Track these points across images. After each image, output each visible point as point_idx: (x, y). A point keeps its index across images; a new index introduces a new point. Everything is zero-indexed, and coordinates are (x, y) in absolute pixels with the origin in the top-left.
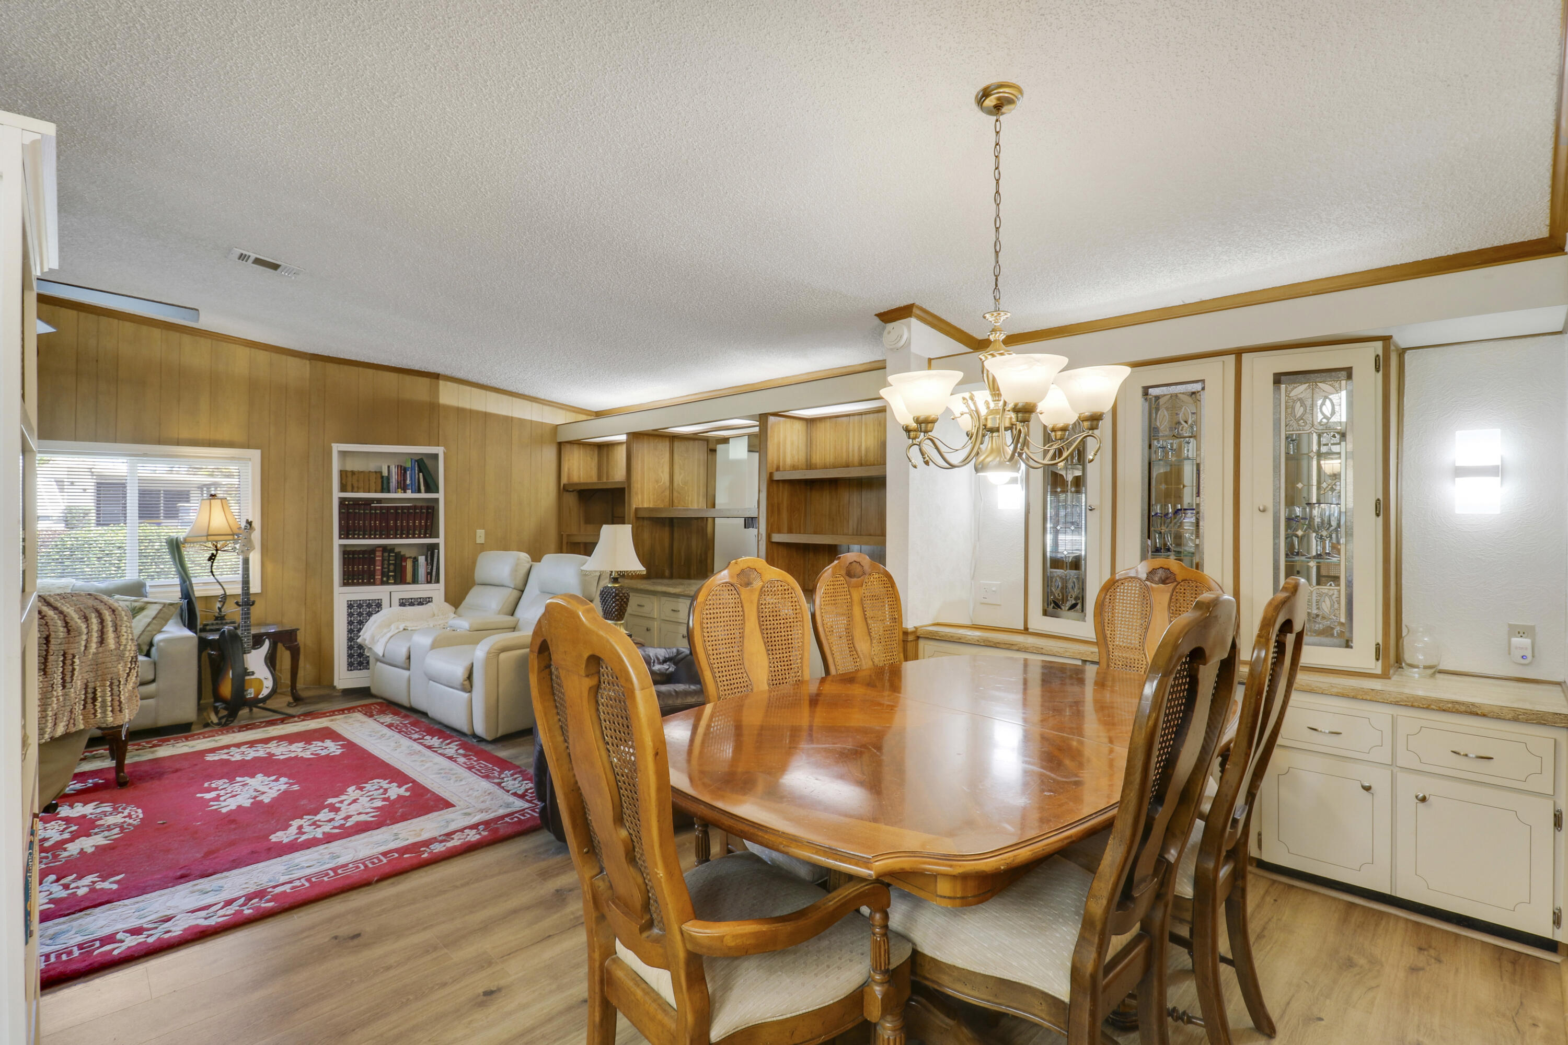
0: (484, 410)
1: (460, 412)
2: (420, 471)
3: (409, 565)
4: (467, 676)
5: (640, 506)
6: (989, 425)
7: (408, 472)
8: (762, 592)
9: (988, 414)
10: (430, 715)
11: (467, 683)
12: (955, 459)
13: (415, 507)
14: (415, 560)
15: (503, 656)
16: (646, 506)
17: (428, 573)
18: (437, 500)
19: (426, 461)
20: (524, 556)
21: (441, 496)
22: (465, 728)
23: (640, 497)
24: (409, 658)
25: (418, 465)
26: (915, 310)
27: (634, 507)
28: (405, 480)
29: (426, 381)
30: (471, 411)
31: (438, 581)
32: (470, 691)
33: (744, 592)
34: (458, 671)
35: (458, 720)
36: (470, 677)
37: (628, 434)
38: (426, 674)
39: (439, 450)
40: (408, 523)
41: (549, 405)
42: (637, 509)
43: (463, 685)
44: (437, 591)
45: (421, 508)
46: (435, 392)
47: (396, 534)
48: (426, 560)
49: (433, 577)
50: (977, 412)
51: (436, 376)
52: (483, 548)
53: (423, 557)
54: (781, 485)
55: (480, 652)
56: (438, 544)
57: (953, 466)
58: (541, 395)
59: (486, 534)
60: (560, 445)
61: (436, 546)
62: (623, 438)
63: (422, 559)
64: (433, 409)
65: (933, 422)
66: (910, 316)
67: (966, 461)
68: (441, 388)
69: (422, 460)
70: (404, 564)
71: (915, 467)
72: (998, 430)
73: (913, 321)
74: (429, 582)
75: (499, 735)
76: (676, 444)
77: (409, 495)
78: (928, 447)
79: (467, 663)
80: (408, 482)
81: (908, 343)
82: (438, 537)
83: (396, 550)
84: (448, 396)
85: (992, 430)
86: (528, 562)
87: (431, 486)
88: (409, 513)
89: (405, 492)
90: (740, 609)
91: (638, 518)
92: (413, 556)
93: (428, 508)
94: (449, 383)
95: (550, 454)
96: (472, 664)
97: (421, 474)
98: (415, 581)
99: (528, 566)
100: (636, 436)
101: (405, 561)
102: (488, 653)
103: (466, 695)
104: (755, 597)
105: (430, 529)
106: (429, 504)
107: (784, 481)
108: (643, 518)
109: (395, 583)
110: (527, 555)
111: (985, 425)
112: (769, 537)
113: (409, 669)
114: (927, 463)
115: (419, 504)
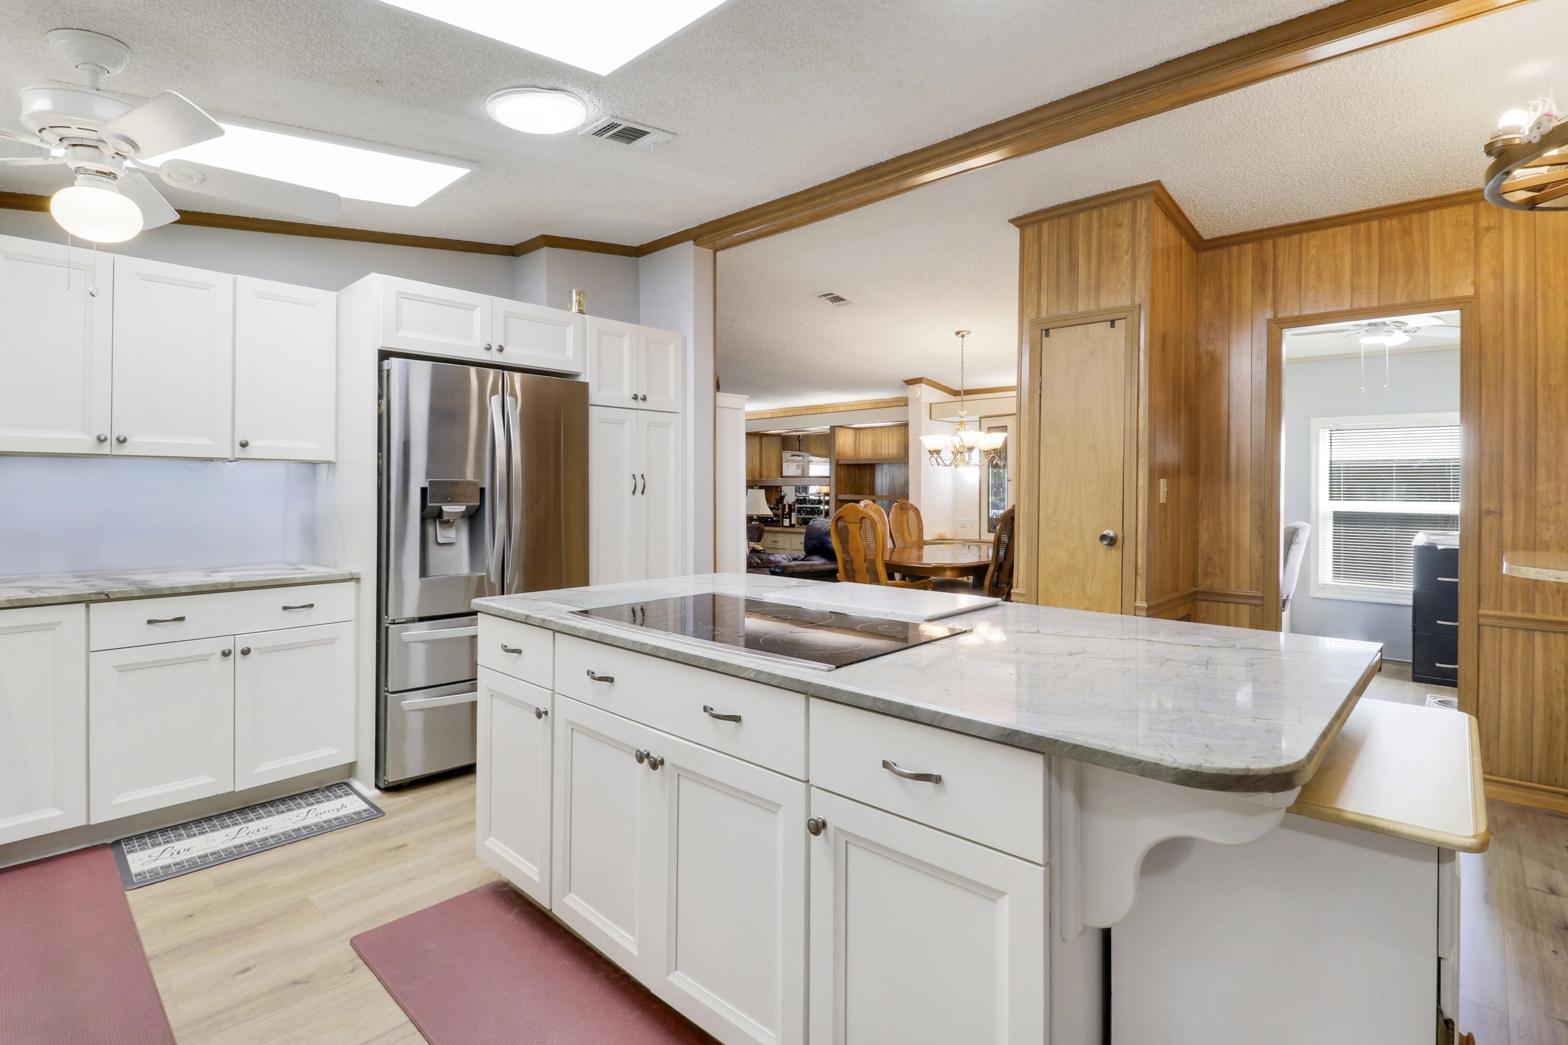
6: (960, 451)
9: (960, 447)
12: (947, 463)
26: (924, 380)
50: (955, 447)
54: (842, 467)
57: (946, 465)
65: (941, 451)
66: (921, 383)
67: (951, 464)
71: (933, 465)
72: (962, 453)
73: (923, 385)
76: (764, 439)
78: (939, 459)
81: (920, 397)
85: (961, 453)
107: (844, 465)
111: (958, 451)
112: (836, 496)
114: (938, 465)
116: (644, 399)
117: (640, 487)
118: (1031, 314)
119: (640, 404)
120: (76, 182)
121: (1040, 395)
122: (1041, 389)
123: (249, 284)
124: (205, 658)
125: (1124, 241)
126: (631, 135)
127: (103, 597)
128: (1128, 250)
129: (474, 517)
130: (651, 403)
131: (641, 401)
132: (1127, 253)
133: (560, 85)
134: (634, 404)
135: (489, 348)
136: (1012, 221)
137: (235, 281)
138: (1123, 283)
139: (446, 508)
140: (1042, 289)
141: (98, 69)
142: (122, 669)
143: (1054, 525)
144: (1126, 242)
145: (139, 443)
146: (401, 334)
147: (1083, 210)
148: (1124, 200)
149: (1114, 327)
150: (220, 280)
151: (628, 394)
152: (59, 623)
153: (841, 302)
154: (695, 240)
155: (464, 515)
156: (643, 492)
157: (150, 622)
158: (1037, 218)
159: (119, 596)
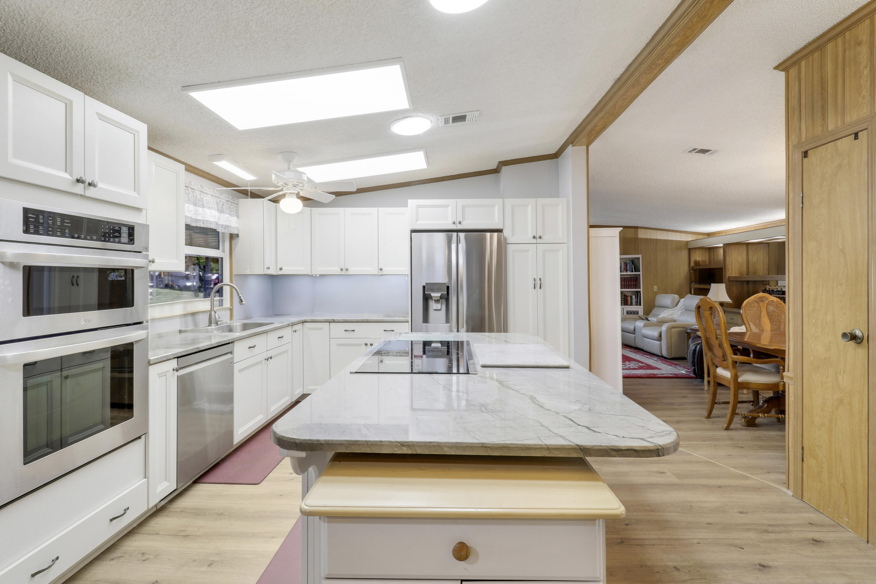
0: (656, 238)
1: (647, 240)
2: (633, 264)
3: (629, 298)
4: (659, 335)
5: (731, 276)
7: (628, 265)
8: (768, 304)
10: (644, 349)
11: (659, 338)
13: (631, 278)
14: (631, 297)
15: (673, 330)
16: (733, 275)
17: (636, 302)
18: (640, 274)
19: (634, 260)
20: (676, 296)
21: (641, 273)
22: (659, 354)
23: (730, 272)
24: (635, 330)
25: (632, 262)
27: (728, 276)
28: (627, 268)
29: (633, 230)
30: (651, 239)
31: (640, 305)
32: (661, 341)
33: (761, 304)
34: (656, 334)
35: (656, 351)
36: (660, 336)
37: (724, 244)
38: (642, 335)
39: (640, 256)
40: (629, 283)
41: (684, 233)
42: (729, 277)
43: (658, 338)
44: (640, 309)
45: (634, 278)
46: (637, 234)
47: (625, 287)
48: (635, 297)
49: (638, 303)
51: (637, 228)
52: (656, 293)
53: (634, 296)
55: (664, 328)
56: (640, 291)
58: (681, 229)
59: (658, 288)
60: (690, 250)
61: (640, 292)
62: (722, 245)
63: (634, 297)
64: (636, 240)
68: (639, 232)
69: (633, 260)
70: (627, 298)
74: (637, 305)
75: (672, 357)
76: (749, 246)
77: (629, 273)
79: (659, 331)
80: (628, 268)
82: (640, 288)
83: (624, 293)
84: (642, 234)
86: (678, 299)
87: (637, 269)
88: (629, 280)
89: (627, 272)
90: (759, 308)
91: (729, 281)
92: (630, 295)
93: (636, 278)
94: (642, 230)
95: (684, 254)
96: (661, 332)
97: (633, 265)
98: (631, 305)
99: (678, 300)
100: (727, 246)
101: (628, 297)
102: (667, 328)
103: (659, 342)
104: (765, 305)
105: (637, 285)
106: (636, 276)
108: (732, 281)
109: (624, 305)
110: (677, 296)
113: (635, 334)
115: (632, 276)
116: (540, 237)
117: (538, 284)
118: (794, 140)
119: (539, 241)
120: (286, 197)
121: (802, 208)
122: (802, 203)
123: (383, 210)
124: (360, 345)
125: (863, 57)
126: (461, 118)
127: (333, 321)
128: (867, 64)
129: (446, 298)
130: (545, 239)
131: (538, 239)
132: (867, 67)
133: (408, 115)
134: (534, 241)
135: (454, 223)
136: (776, 68)
137: (378, 210)
138: (864, 96)
139: (433, 294)
140: (802, 117)
141: (289, 161)
142: (339, 345)
143: (814, 321)
144: (865, 57)
145: (353, 270)
146: (418, 222)
147: (829, 40)
148: (860, 20)
149: (857, 139)
150: (373, 210)
151: (530, 236)
152: (323, 328)
153: (709, 152)
154: (572, 144)
155: (441, 297)
156: (540, 288)
157: (345, 330)
158: (794, 59)
159: (337, 321)
